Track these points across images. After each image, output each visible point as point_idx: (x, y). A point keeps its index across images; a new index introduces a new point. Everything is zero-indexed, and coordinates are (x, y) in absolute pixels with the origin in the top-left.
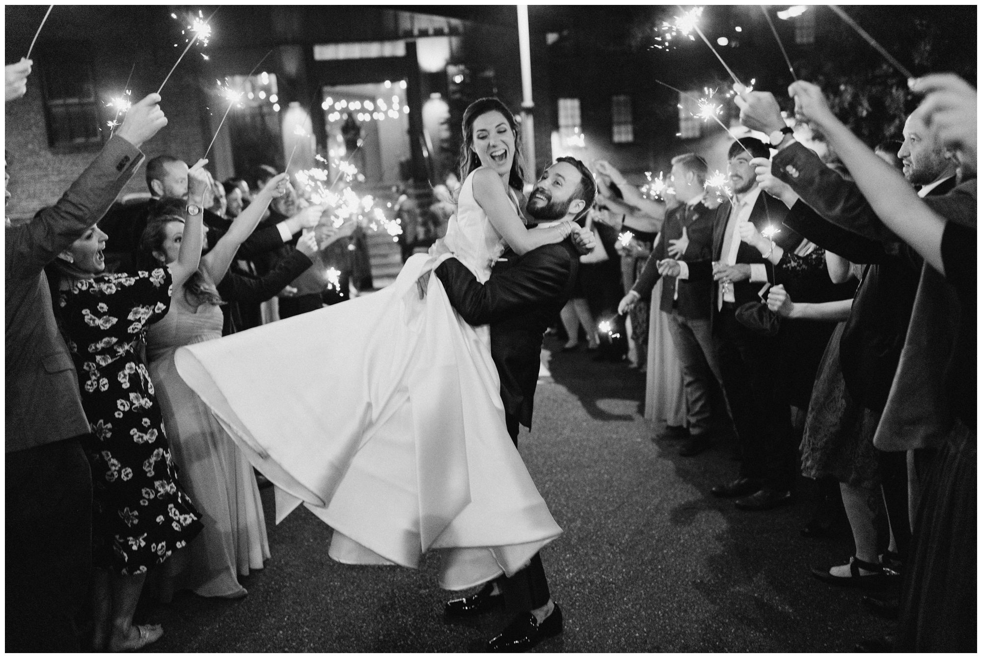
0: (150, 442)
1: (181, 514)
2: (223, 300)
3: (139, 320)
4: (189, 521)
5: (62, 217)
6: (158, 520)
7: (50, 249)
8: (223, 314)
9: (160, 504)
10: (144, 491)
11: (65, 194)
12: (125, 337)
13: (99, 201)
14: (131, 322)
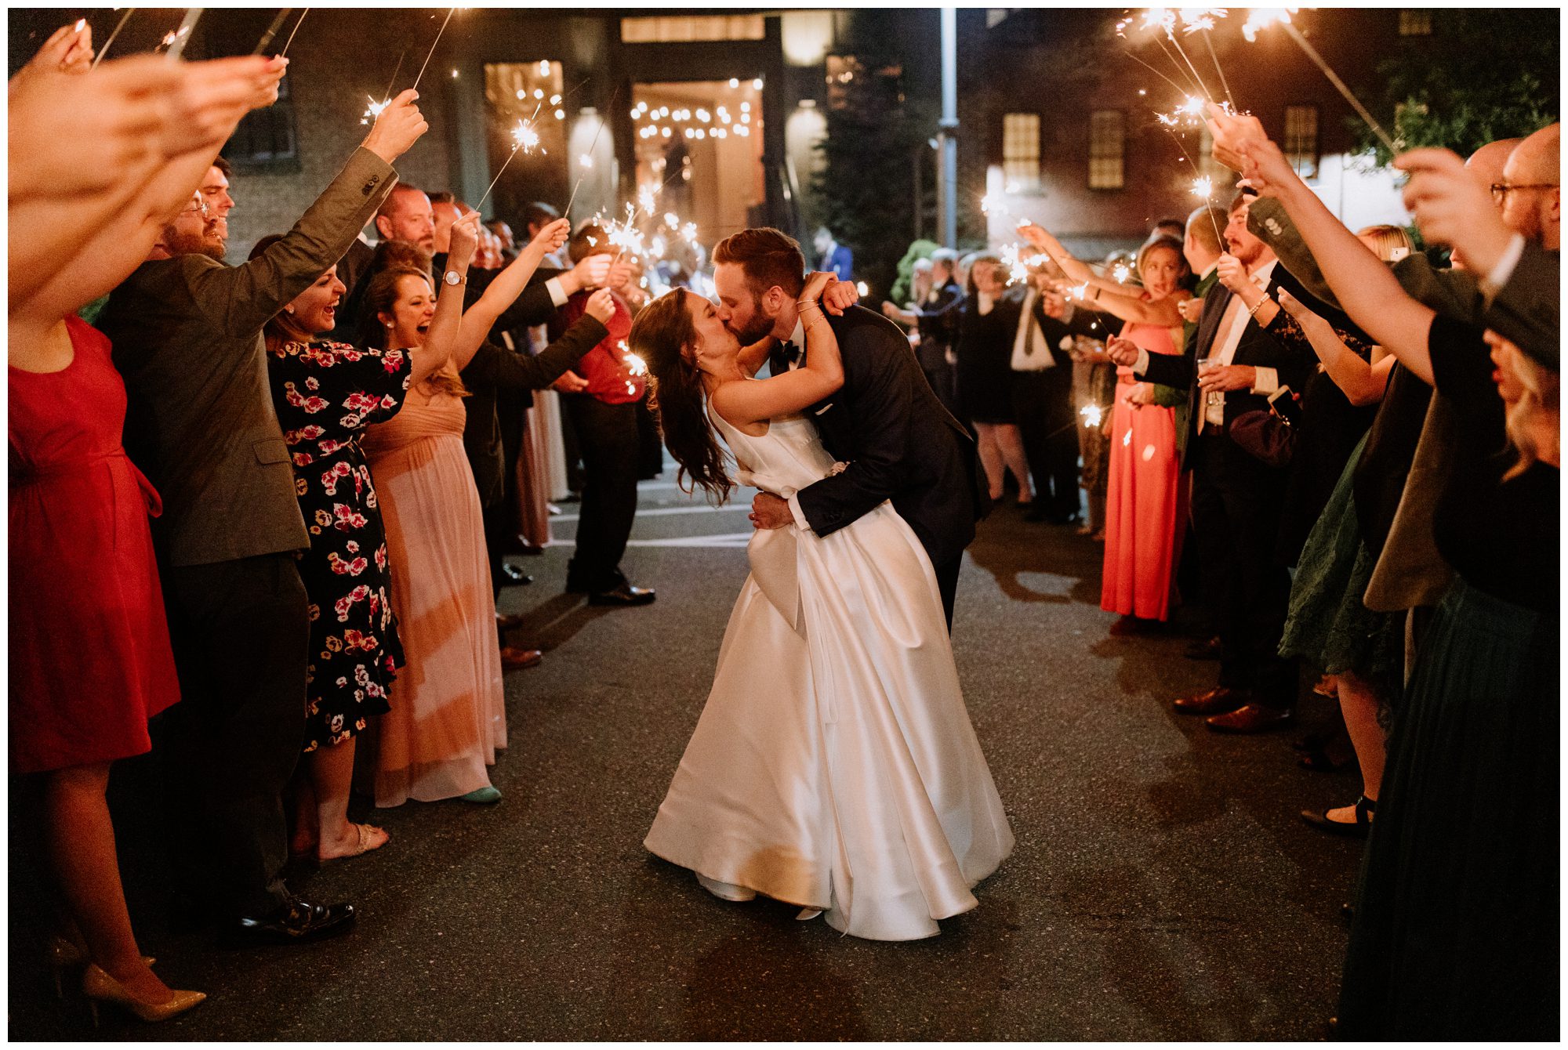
0: (353, 574)
1: (370, 680)
2: (467, 389)
3: (357, 412)
4: (376, 694)
5: (292, 255)
6: (338, 682)
7: (276, 297)
8: (466, 410)
9: (345, 662)
10: (329, 639)
11: (297, 225)
12: (336, 433)
13: (338, 233)
14: (346, 412)
